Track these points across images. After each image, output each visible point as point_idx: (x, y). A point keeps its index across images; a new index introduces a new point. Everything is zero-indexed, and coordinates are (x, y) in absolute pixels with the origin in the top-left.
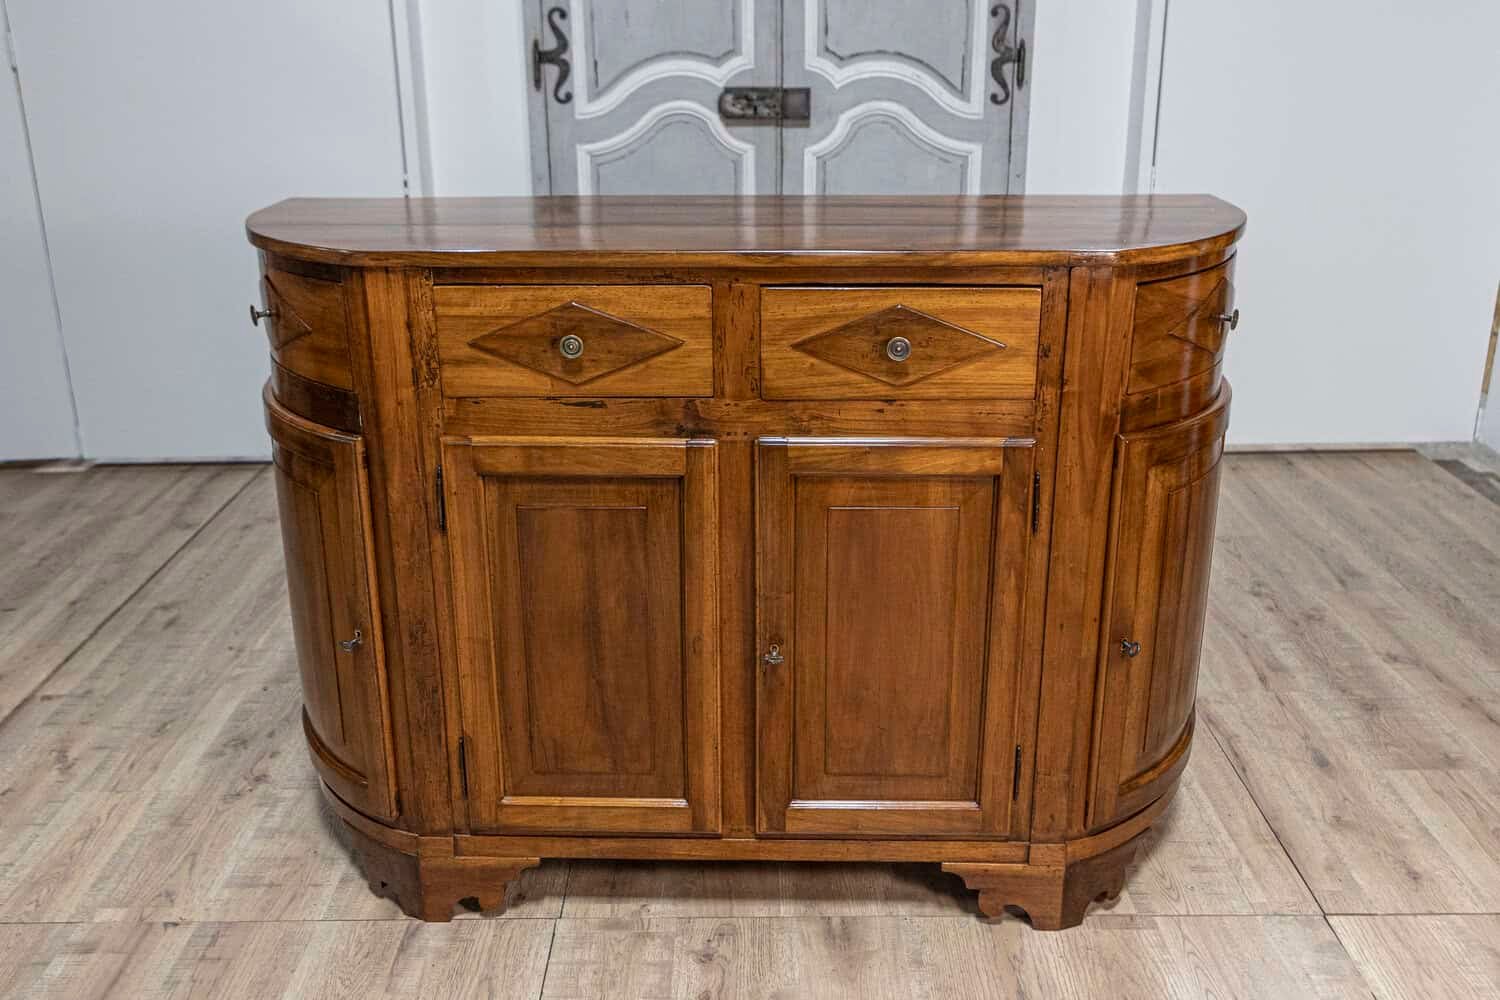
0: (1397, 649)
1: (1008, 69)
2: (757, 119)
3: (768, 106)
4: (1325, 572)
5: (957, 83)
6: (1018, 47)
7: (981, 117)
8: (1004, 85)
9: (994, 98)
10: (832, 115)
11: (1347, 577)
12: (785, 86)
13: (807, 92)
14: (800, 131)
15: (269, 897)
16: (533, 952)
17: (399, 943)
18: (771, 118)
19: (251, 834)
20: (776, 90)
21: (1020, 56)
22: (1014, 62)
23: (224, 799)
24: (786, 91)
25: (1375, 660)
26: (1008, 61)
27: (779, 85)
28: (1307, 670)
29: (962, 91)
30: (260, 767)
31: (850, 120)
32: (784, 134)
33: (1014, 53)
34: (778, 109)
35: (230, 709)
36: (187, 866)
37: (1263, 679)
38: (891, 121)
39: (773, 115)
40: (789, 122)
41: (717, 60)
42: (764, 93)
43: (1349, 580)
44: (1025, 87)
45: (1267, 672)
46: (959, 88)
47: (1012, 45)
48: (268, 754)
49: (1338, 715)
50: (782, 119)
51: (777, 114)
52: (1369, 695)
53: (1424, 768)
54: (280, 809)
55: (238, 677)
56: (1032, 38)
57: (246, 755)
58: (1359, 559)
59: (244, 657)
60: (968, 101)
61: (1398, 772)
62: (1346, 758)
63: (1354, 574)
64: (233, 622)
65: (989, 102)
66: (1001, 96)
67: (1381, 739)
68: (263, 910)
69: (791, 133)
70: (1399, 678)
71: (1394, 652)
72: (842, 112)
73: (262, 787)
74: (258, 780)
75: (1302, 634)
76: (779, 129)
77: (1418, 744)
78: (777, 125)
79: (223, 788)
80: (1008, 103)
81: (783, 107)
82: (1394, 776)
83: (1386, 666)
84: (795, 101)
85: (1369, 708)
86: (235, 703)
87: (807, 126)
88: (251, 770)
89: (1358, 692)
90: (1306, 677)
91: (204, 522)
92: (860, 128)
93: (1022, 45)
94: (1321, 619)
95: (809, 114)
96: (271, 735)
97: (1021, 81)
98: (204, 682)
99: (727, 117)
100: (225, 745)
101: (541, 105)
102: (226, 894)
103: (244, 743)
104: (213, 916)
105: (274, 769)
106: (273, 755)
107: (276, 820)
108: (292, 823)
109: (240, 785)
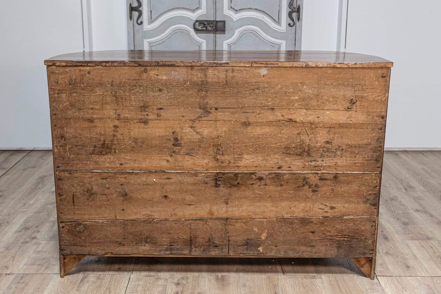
0: (419, 208)
1: (294, 15)
2: (207, 31)
3: (210, 27)
4: (401, 186)
5: (277, 19)
6: (298, 7)
7: (285, 31)
8: (293, 20)
9: (289, 25)
10: (233, 30)
11: (408, 188)
12: (217, 20)
13: (224, 22)
14: (222, 35)
15: (39, 268)
16: (123, 282)
17: (80, 280)
18: (212, 31)
19: (32, 252)
20: (213, 21)
21: (298, 10)
22: (296, 12)
23: (22, 243)
24: (217, 22)
25: (411, 211)
26: (294, 12)
27: (215, 19)
28: (387, 214)
29: (278, 22)
30: (33, 235)
31: (239, 32)
32: (216, 36)
33: (296, 10)
34: (214, 28)
35: (22, 220)
36: (12, 260)
38: (254, 32)
39: (212, 30)
40: (218, 32)
41: (193, 11)
42: (209, 22)
43: (408, 189)
44: (300, 21)
46: (277, 21)
47: (296, 7)
48: (37, 231)
49: (395, 226)
50: (215, 31)
51: (214, 29)
52: (406, 221)
53: (419, 240)
54: (41, 246)
55: (25, 211)
56: (302, 4)
57: (29, 232)
58: (414, 183)
59: (27, 206)
60: (281, 26)
61: (411, 241)
62: (394, 237)
63: (411, 187)
64: (22, 196)
65: (288, 26)
66: (292, 24)
67: (407, 232)
68: (37, 271)
69: (219, 36)
70: (418, 216)
71: (418, 209)
72: (237, 29)
73: (34, 240)
74: (33, 238)
75: (388, 204)
76: (214, 35)
77: (420, 234)
78: (214, 33)
79: (22, 240)
80: (294, 27)
81: (216, 27)
82: (409, 242)
83: (414, 213)
84: (220, 25)
85: (406, 224)
86: (25, 218)
87: (225, 34)
88: (31, 236)
89: (403, 220)
90: (386, 216)
91: (9, 168)
92: (243, 35)
93: (299, 6)
94: (396, 200)
95: (225, 29)
96: (37, 227)
97: (299, 19)
98: (13, 212)
99: (196, 30)
100: (22, 229)
101: (132, 25)
102: (25, 267)
103: (28, 229)
104: (21, 272)
105: (38, 235)
106: (38, 232)
107: (40, 249)
108: (45, 249)
109: (28, 240)
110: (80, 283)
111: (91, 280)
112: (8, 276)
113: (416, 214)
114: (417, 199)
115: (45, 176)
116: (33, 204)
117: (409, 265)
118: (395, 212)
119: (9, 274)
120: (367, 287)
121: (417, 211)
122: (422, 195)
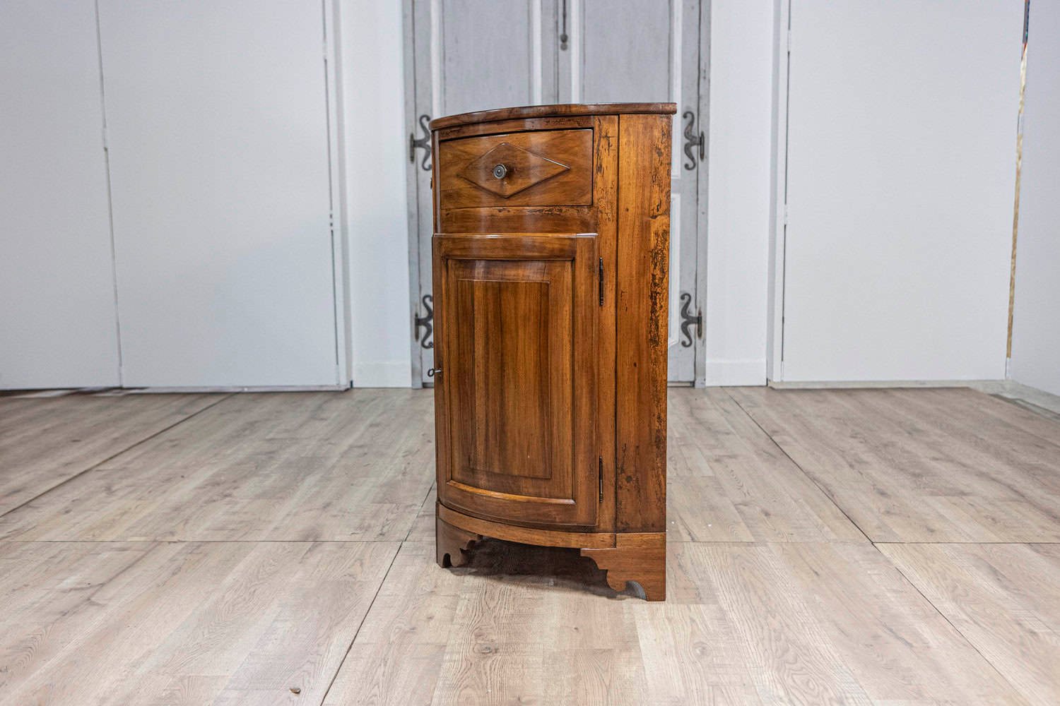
1: (695, 149)
4: (899, 429)
6: (700, 135)
7: (679, 177)
8: (692, 159)
9: (687, 166)
15: (231, 534)
19: (221, 513)
21: (701, 141)
22: (698, 145)
23: (206, 503)
25: (925, 460)
26: (694, 144)
28: (880, 463)
30: (227, 492)
33: (698, 141)
35: (210, 473)
36: (183, 524)
37: (851, 466)
43: (914, 433)
44: (705, 159)
45: (854, 463)
47: (696, 135)
48: (233, 487)
49: (896, 478)
52: (917, 471)
53: (947, 496)
54: (239, 505)
55: (216, 463)
56: (708, 131)
57: (220, 488)
58: (923, 425)
59: (219, 457)
61: (931, 498)
62: (898, 492)
63: (919, 431)
64: (212, 445)
65: (684, 169)
66: (691, 165)
67: (922, 486)
68: (227, 538)
70: (938, 466)
71: (938, 457)
73: (228, 499)
74: (226, 496)
75: (880, 451)
77: (945, 487)
79: (204, 499)
80: (695, 170)
82: (927, 498)
83: (931, 462)
85: (917, 475)
86: (214, 471)
88: (222, 493)
89: (911, 470)
90: (879, 465)
91: (195, 413)
93: (702, 134)
94: (893, 446)
96: (234, 482)
97: (702, 156)
98: (194, 465)
100: (206, 485)
101: (413, 171)
102: (205, 533)
103: (218, 484)
104: (198, 539)
105: (235, 493)
106: (235, 488)
107: (237, 508)
108: (245, 510)
109: (215, 498)
110: (307, 553)
111: (328, 549)
112: (172, 544)
113: (934, 463)
114: (932, 446)
115: (256, 422)
116: (229, 455)
117: (933, 528)
118: (894, 461)
119: (175, 542)
120: (857, 557)
121: (935, 459)
122: (941, 440)
